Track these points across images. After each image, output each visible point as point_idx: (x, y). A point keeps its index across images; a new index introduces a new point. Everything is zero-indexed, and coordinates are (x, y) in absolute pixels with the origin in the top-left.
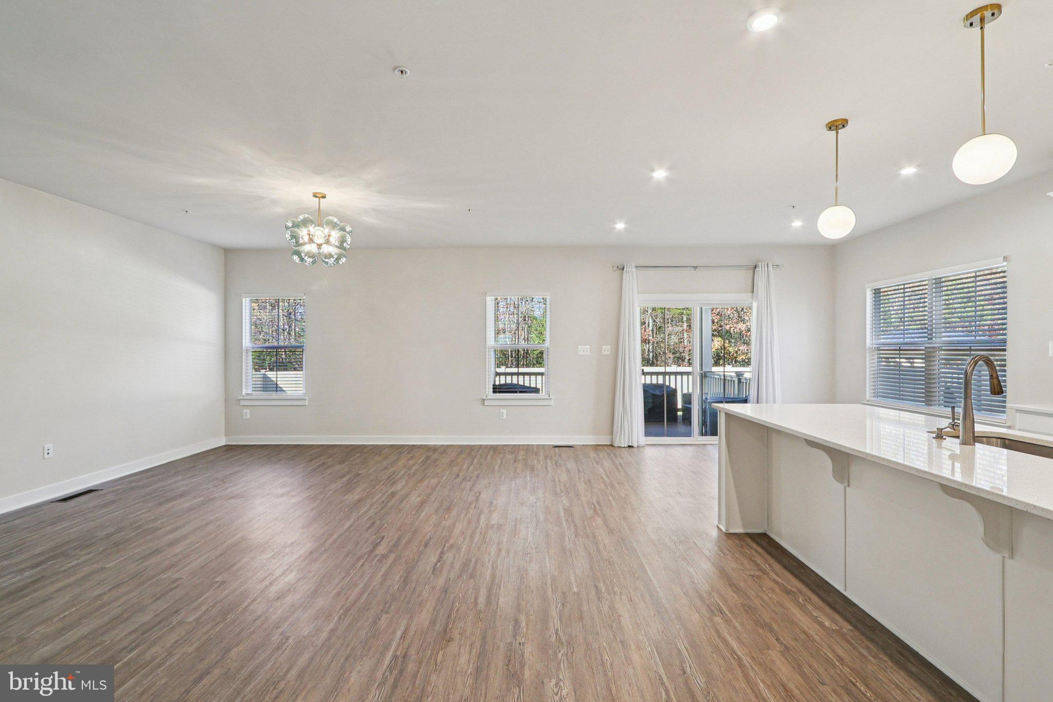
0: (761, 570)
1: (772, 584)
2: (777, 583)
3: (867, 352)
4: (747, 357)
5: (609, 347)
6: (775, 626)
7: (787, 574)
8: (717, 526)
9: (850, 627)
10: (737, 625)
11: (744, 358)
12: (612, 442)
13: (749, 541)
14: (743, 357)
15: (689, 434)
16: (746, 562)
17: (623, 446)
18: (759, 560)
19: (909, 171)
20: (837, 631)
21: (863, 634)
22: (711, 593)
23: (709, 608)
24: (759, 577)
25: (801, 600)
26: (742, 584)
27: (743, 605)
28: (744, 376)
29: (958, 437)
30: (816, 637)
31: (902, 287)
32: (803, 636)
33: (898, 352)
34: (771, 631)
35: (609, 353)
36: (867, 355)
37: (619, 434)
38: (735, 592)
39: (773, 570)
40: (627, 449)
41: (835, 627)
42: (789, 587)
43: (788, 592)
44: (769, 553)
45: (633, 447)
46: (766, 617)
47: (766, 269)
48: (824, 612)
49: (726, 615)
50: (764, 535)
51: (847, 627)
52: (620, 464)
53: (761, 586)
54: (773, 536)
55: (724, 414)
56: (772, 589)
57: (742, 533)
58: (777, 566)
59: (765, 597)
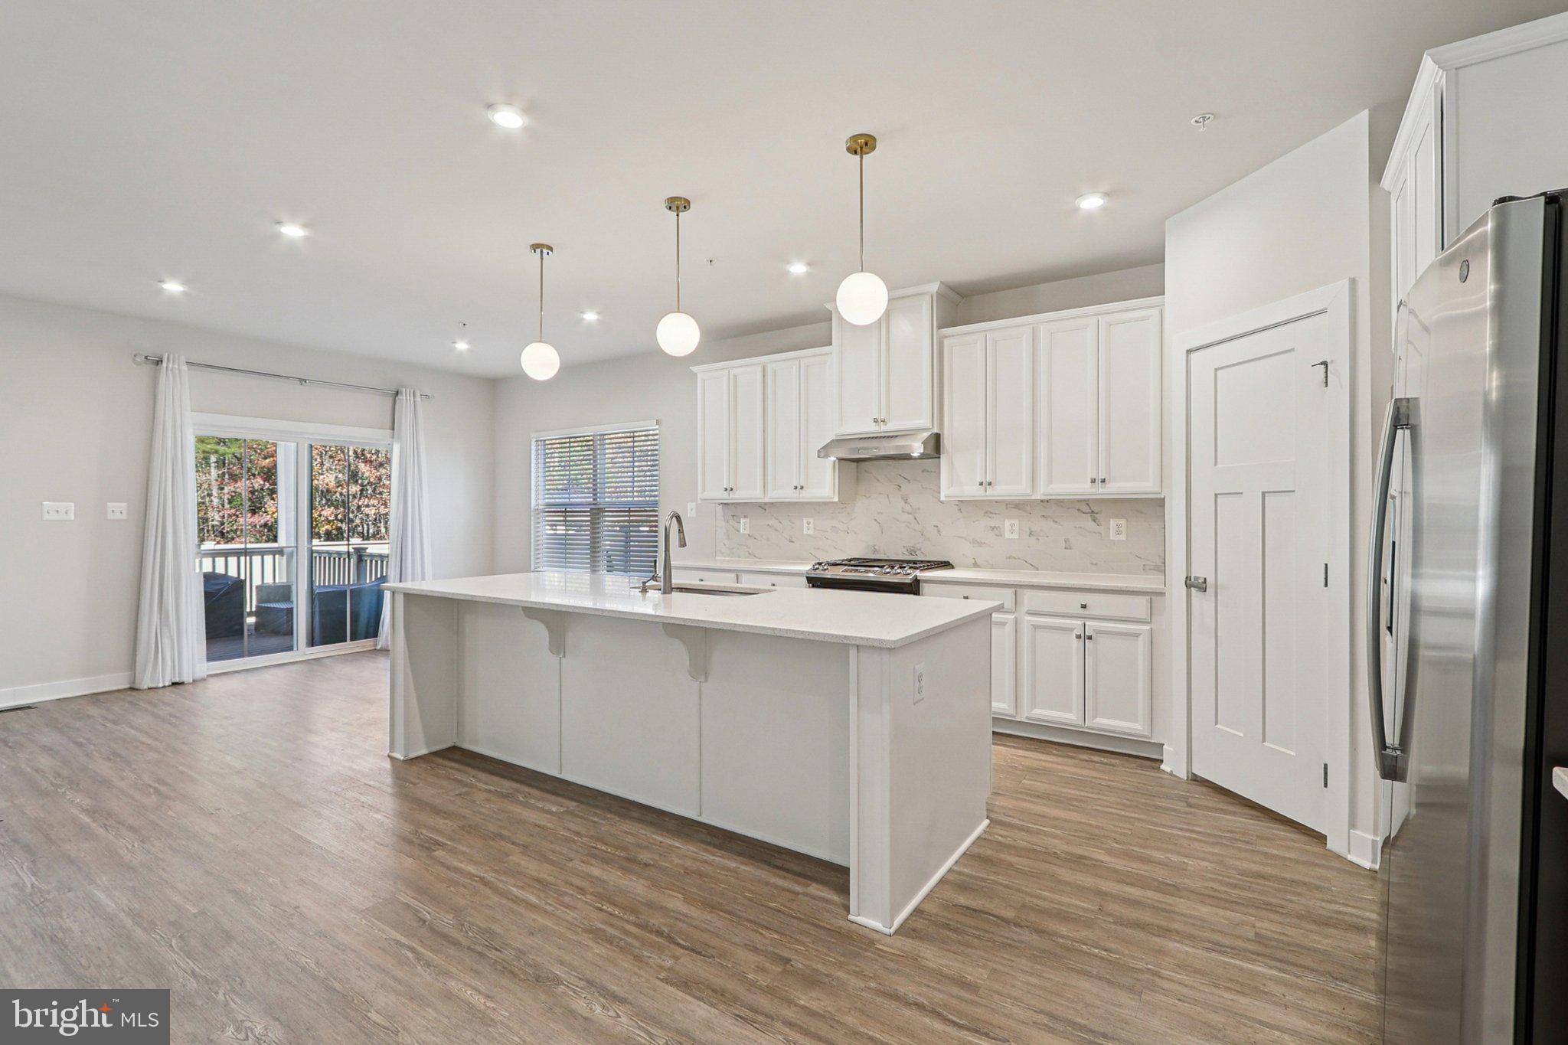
0: (466, 785)
1: (485, 795)
2: (490, 791)
3: (532, 514)
4: (334, 527)
5: (125, 504)
6: (505, 833)
7: (496, 779)
8: (389, 756)
9: (574, 804)
10: (464, 849)
11: (330, 529)
12: (134, 682)
13: (440, 760)
14: (328, 527)
16: (445, 783)
17: (161, 685)
18: (459, 776)
19: (590, 317)
20: (567, 812)
21: (588, 804)
22: (417, 831)
23: (423, 846)
24: (467, 793)
25: (521, 799)
26: (451, 807)
27: (462, 828)
28: (367, 551)
29: (660, 590)
30: (549, 825)
31: (568, 440)
32: (537, 829)
33: (564, 514)
34: (503, 838)
35: (124, 516)
36: (532, 518)
37: (150, 665)
38: (445, 818)
39: (480, 781)
40: (170, 688)
41: (562, 810)
42: (505, 791)
43: (505, 796)
44: (469, 765)
45: (182, 683)
46: (492, 828)
47: (412, 400)
48: (548, 800)
49: (446, 844)
50: (454, 749)
51: (572, 805)
52: (171, 715)
53: (474, 802)
54: (467, 746)
55: (402, 596)
56: (489, 800)
57: (425, 755)
58: (483, 776)
59: (483, 810)
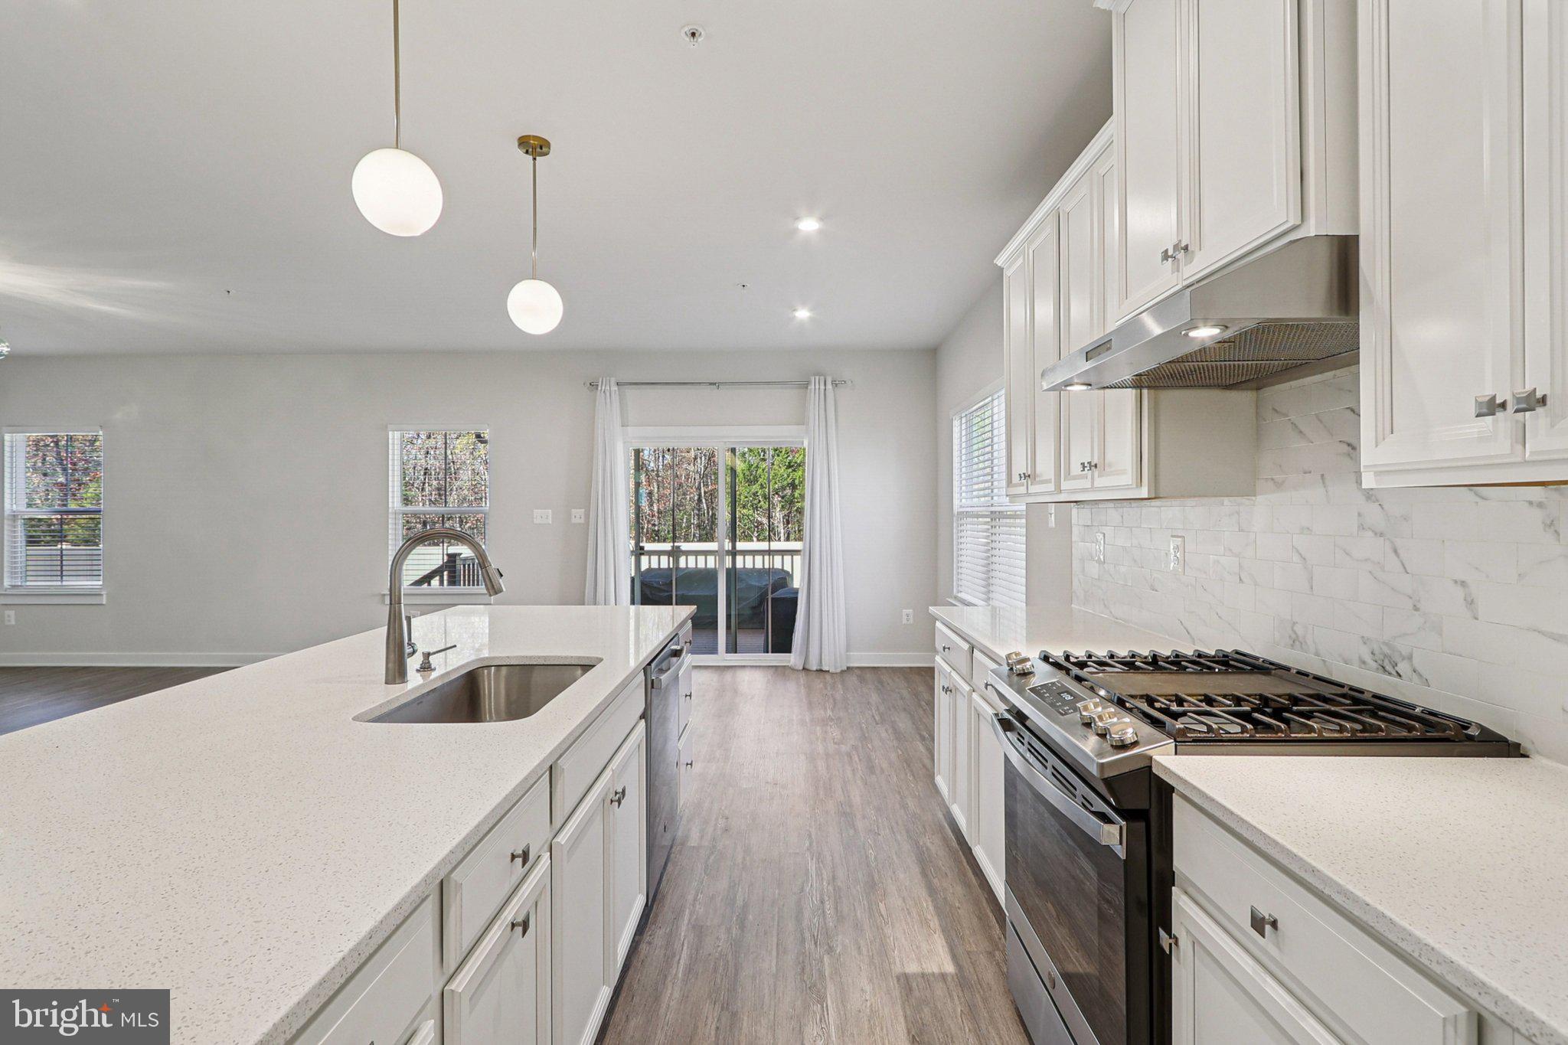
15: (714, 650)
47: (822, 387)
